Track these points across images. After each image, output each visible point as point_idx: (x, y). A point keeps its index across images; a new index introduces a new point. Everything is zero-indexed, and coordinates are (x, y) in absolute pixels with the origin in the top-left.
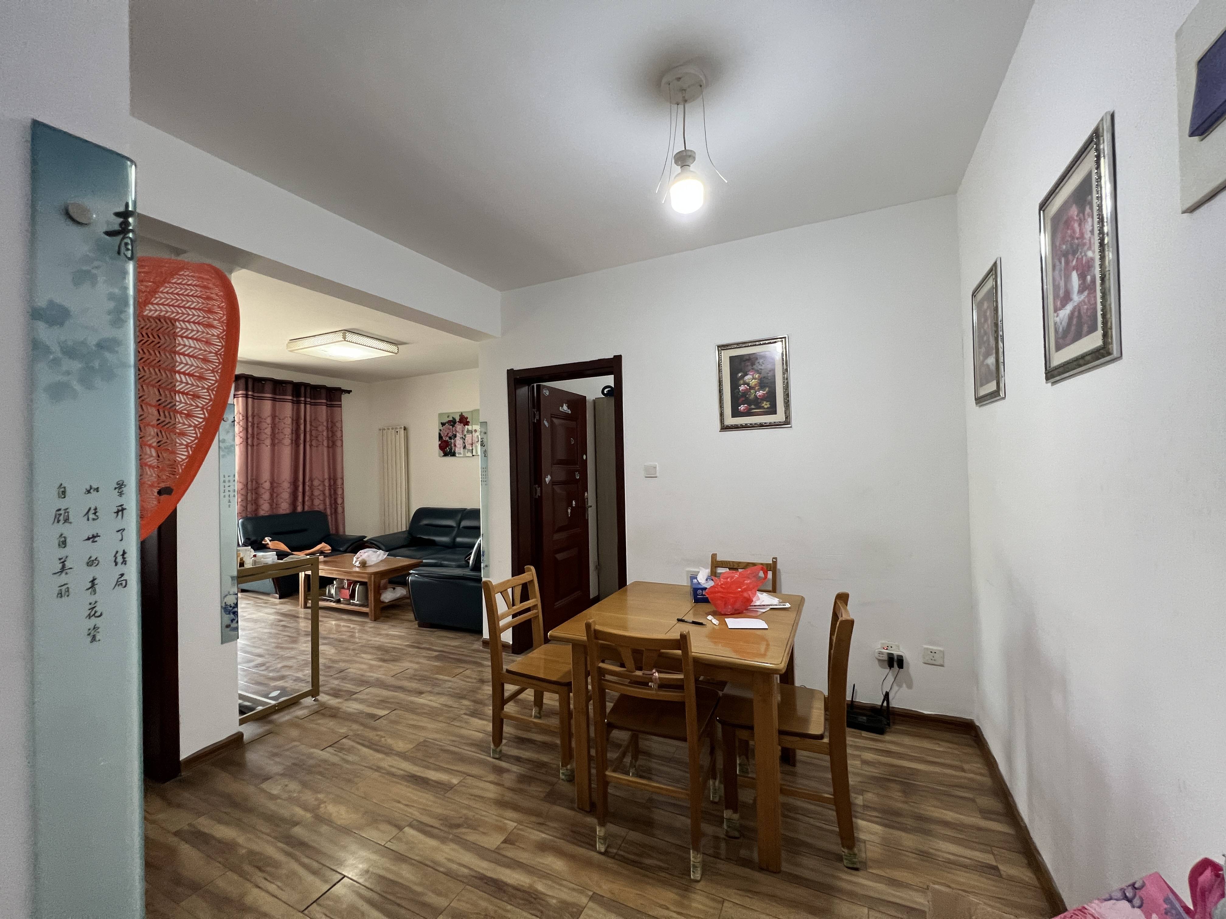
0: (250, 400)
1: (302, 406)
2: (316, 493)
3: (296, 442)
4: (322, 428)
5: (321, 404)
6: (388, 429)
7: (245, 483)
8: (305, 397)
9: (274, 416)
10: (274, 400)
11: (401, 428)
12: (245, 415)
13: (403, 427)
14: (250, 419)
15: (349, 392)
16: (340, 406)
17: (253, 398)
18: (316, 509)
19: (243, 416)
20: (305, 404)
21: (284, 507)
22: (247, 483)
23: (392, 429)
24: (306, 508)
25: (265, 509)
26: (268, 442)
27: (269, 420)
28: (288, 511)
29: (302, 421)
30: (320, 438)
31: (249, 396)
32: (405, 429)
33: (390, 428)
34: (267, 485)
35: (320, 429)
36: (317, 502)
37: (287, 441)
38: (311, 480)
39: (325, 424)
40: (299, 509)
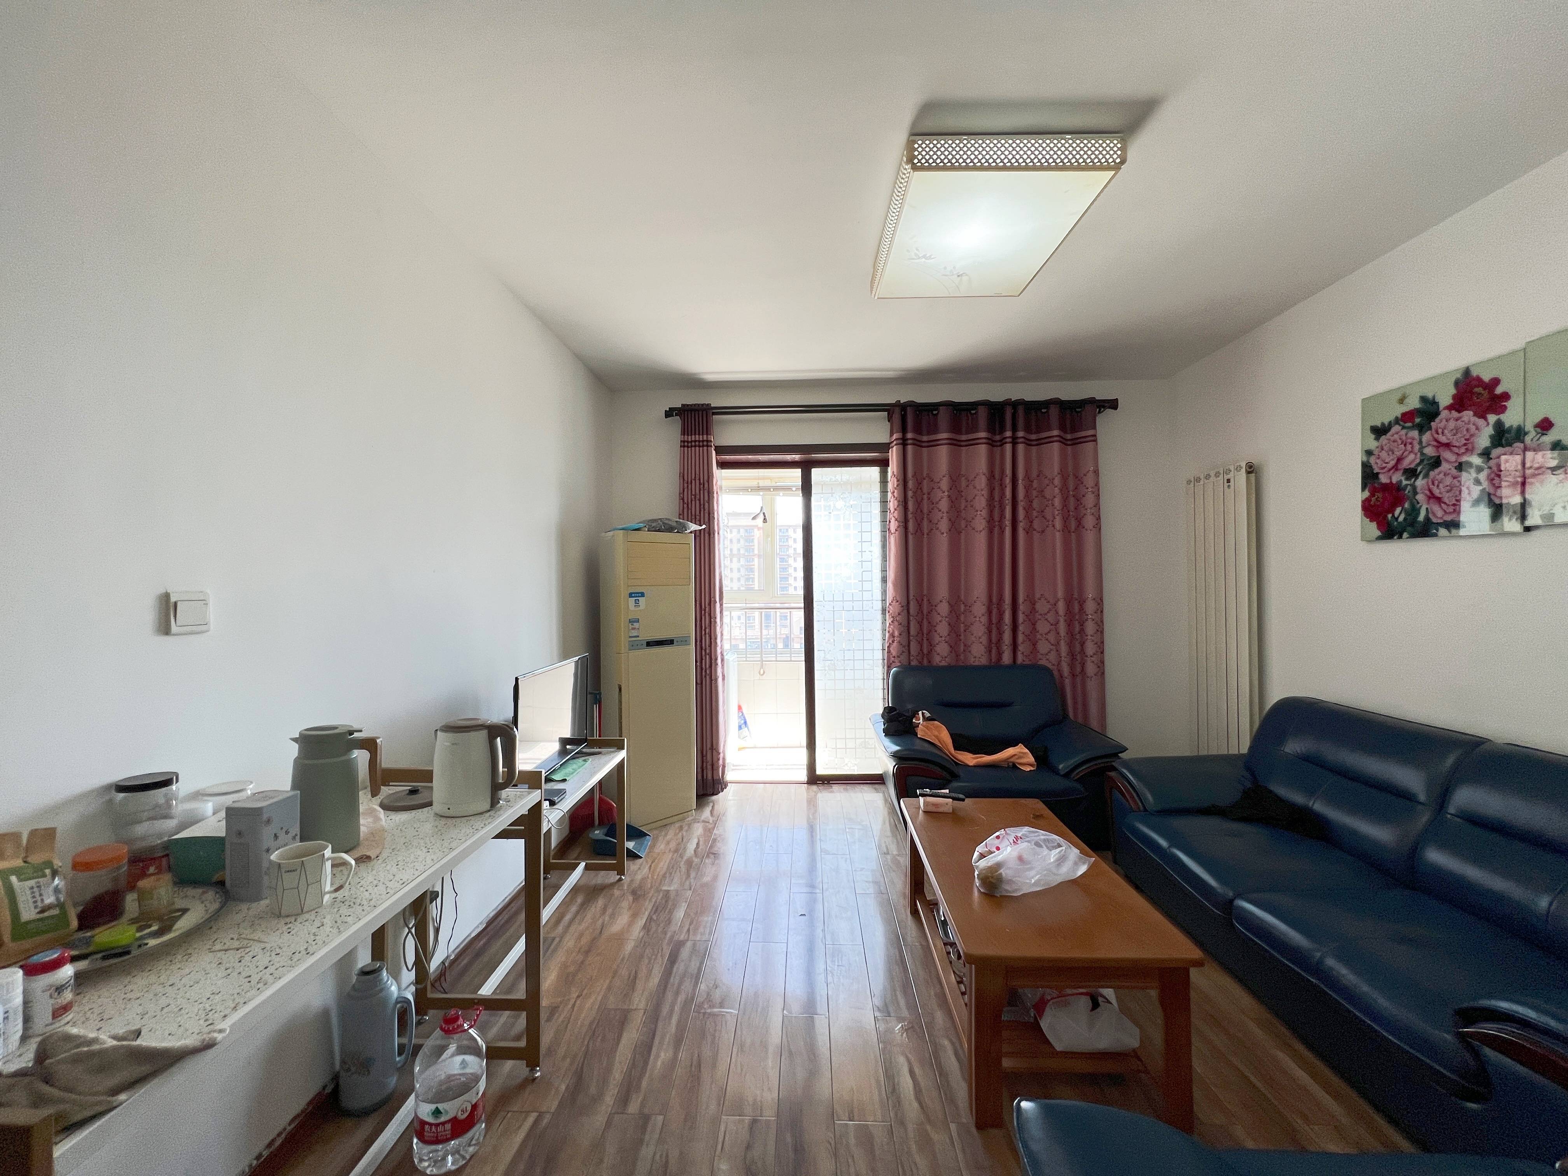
0: (910, 448)
1: (1008, 447)
2: (1043, 627)
3: (993, 525)
4: (1054, 492)
5: (1049, 440)
6: (1208, 477)
7: (905, 604)
8: (1014, 429)
9: (955, 478)
10: (955, 443)
11: (1239, 468)
12: (901, 478)
13: (1243, 465)
14: (910, 484)
15: (1113, 404)
16: (1094, 439)
17: (918, 444)
18: (1043, 662)
19: (898, 481)
20: (1014, 443)
21: (978, 654)
22: (908, 603)
23: (1217, 475)
24: (1020, 659)
25: (942, 654)
26: (944, 525)
27: (945, 484)
28: (984, 661)
29: (1008, 481)
30: (1048, 513)
31: (909, 442)
32: (1251, 469)
33: (1212, 474)
34: (943, 609)
35: (1048, 493)
36: (1043, 647)
37: (980, 523)
38: (1032, 601)
39: (1057, 481)
40: (1007, 659)
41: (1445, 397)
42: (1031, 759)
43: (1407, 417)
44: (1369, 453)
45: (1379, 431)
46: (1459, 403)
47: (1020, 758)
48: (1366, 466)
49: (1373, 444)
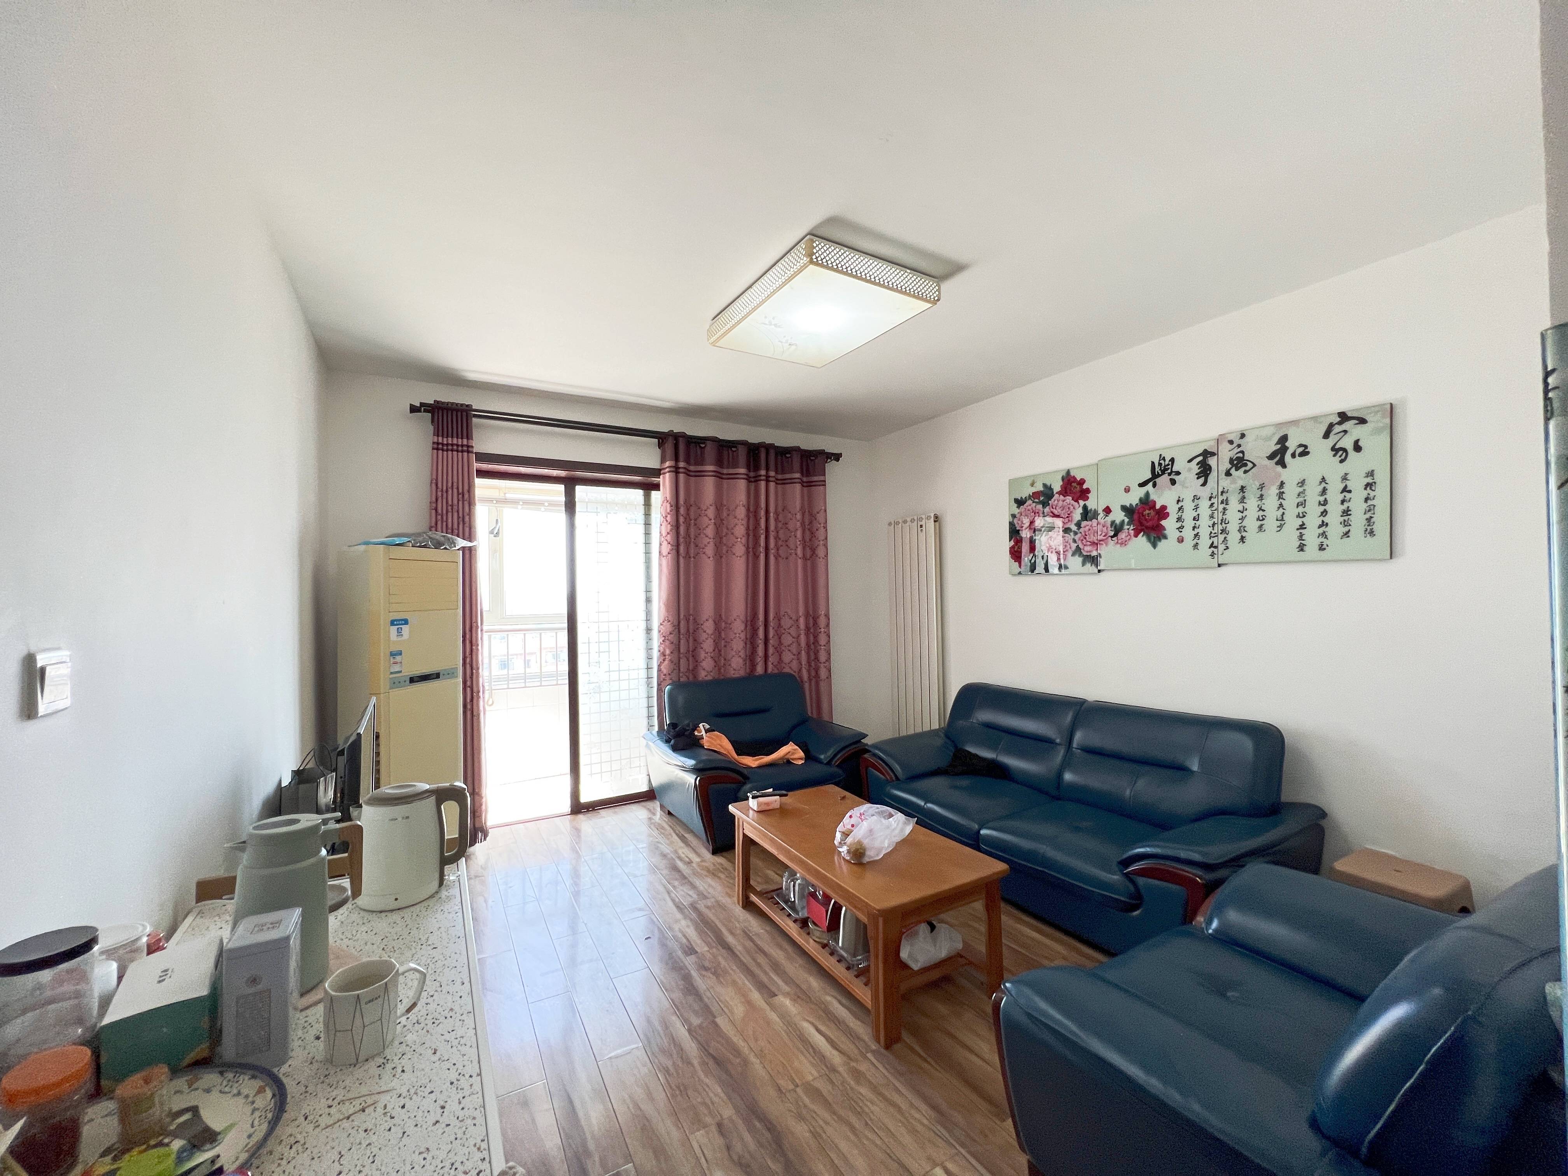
0: (682, 477)
1: (763, 484)
2: (787, 640)
3: (752, 552)
4: (795, 524)
5: (792, 481)
6: (905, 522)
7: (676, 623)
8: (767, 469)
9: (719, 506)
10: (719, 476)
11: (928, 518)
12: (673, 503)
13: (932, 515)
14: (682, 510)
15: (837, 457)
16: (823, 483)
17: (688, 473)
18: (787, 670)
19: (671, 506)
20: (767, 481)
21: (737, 666)
22: (679, 622)
23: (912, 521)
24: (770, 670)
25: (706, 670)
26: (710, 550)
27: (711, 512)
28: (742, 673)
29: (763, 513)
30: (791, 543)
31: (681, 470)
32: (937, 519)
33: (909, 520)
34: (709, 626)
35: (791, 526)
36: (787, 657)
37: (739, 549)
38: (778, 618)
39: (799, 516)
40: (760, 670)
41: (1057, 487)
42: (801, 754)
43: (1036, 495)
44: (1014, 516)
45: (1020, 502)
46: (1064, 492)
47: (793, 754)
48: (1012, 524)
49: (1016, 511)
